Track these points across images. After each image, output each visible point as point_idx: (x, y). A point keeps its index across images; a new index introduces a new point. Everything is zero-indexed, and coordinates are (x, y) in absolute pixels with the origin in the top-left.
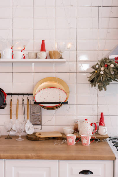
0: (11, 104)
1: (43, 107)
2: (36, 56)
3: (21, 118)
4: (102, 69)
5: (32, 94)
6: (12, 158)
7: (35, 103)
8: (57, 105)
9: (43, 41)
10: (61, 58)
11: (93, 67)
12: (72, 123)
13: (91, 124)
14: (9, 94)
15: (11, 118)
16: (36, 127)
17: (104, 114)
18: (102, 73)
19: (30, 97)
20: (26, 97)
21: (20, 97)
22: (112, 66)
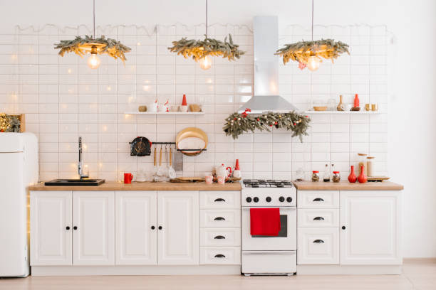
0: (155, 153)
1: (185, 154)
2: (179, 110)
4: (232, 121)
5: (175, 143)
6: (163, 190)
7: (178, 150)
8: (197, 152)
9: (184, 96)
10: (201, 111)
11: (227, 120)
12: (211, 169)
13: (227, 169)
14: (153, 143)
15: (155, 165)
17: (239, 161)
18: (232, 124)
19: (173, 146)
20: (168, 145)
21: (164, 146)
22: (239, 119)
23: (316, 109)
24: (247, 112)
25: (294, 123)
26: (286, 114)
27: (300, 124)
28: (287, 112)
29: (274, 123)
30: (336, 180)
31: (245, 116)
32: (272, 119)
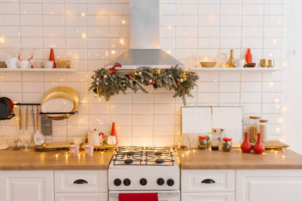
0: (20, 115)
3: (31, 129)
4: (98, 79)
5: (39, 104)
7: (41, 113)
8: (62, 116)
9: (52, 50)
10: (68, 67)
11: (92, 77)
13: (100, 135)
14: (17, 104)
15: (20, 129)
16: (47, 137)
18: (97, 83)
19: (35, 107)
22: (105, 76)
23: (204, 65)
24: (116, 68)
25: (177, 82)
26: (167, 70)
27: (184, 83)
28: (169, 67)
29: (151, 81)
30: (226, 149)
31: (113, 73)
32: (148, 76)
